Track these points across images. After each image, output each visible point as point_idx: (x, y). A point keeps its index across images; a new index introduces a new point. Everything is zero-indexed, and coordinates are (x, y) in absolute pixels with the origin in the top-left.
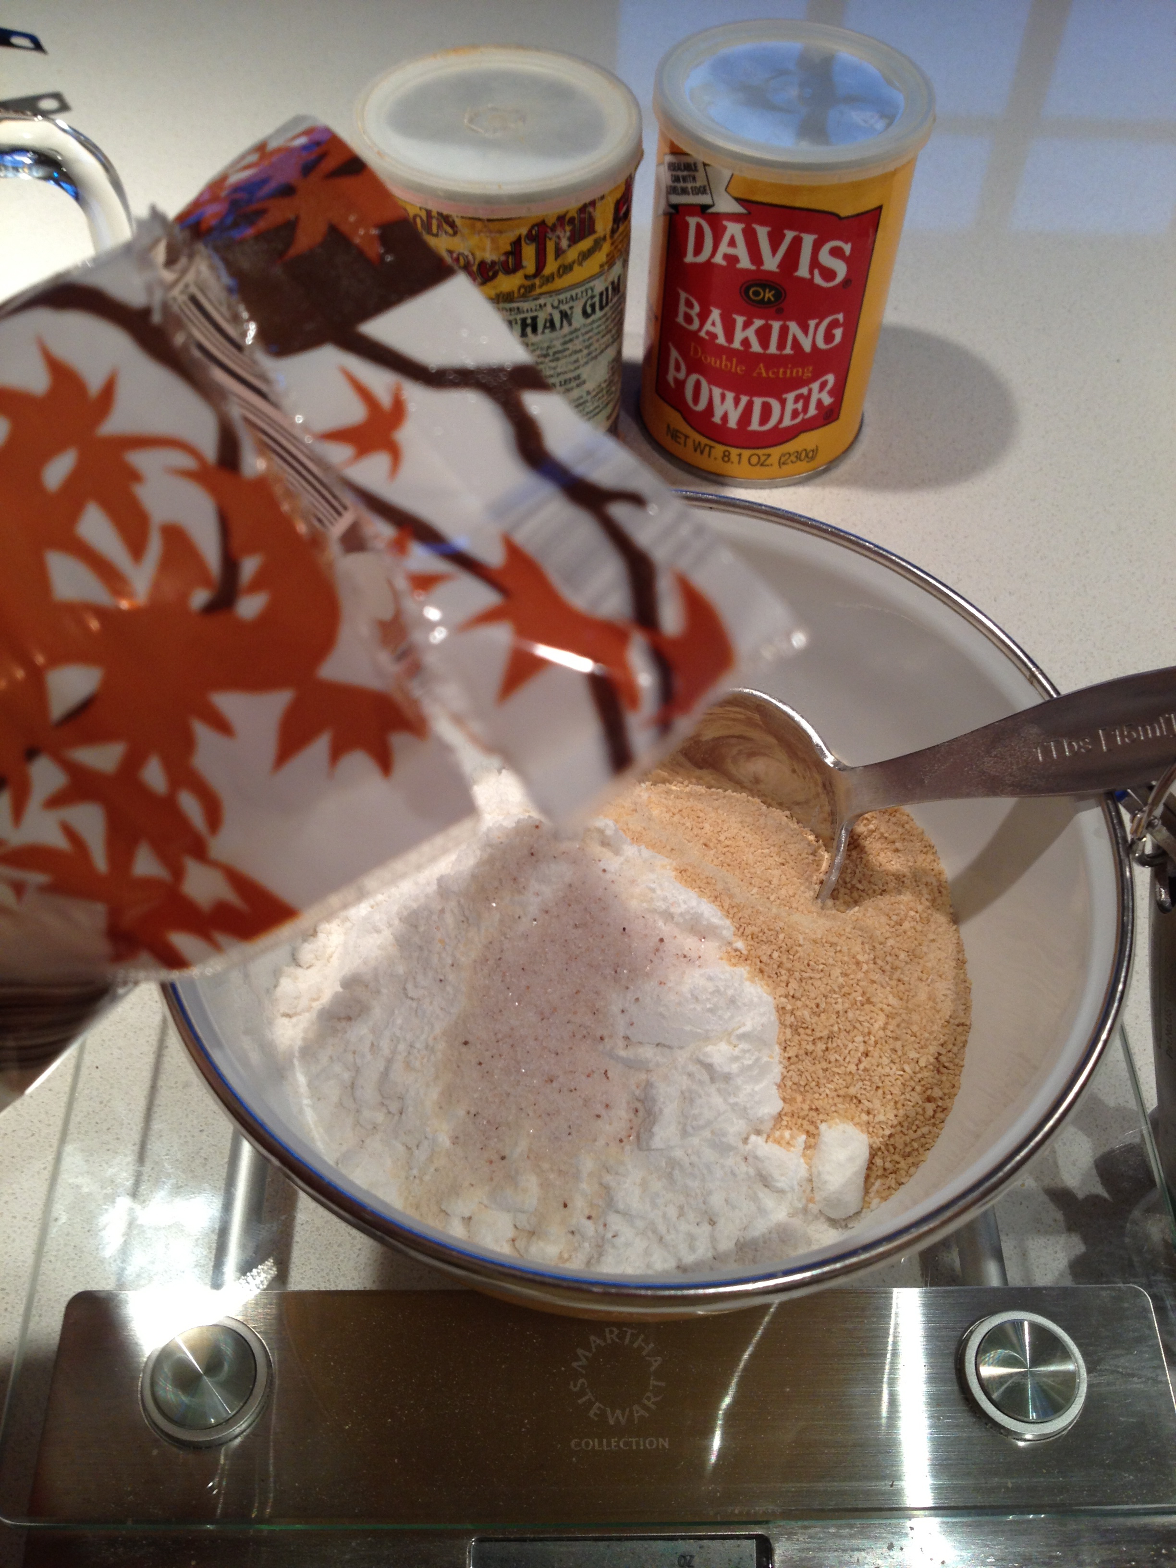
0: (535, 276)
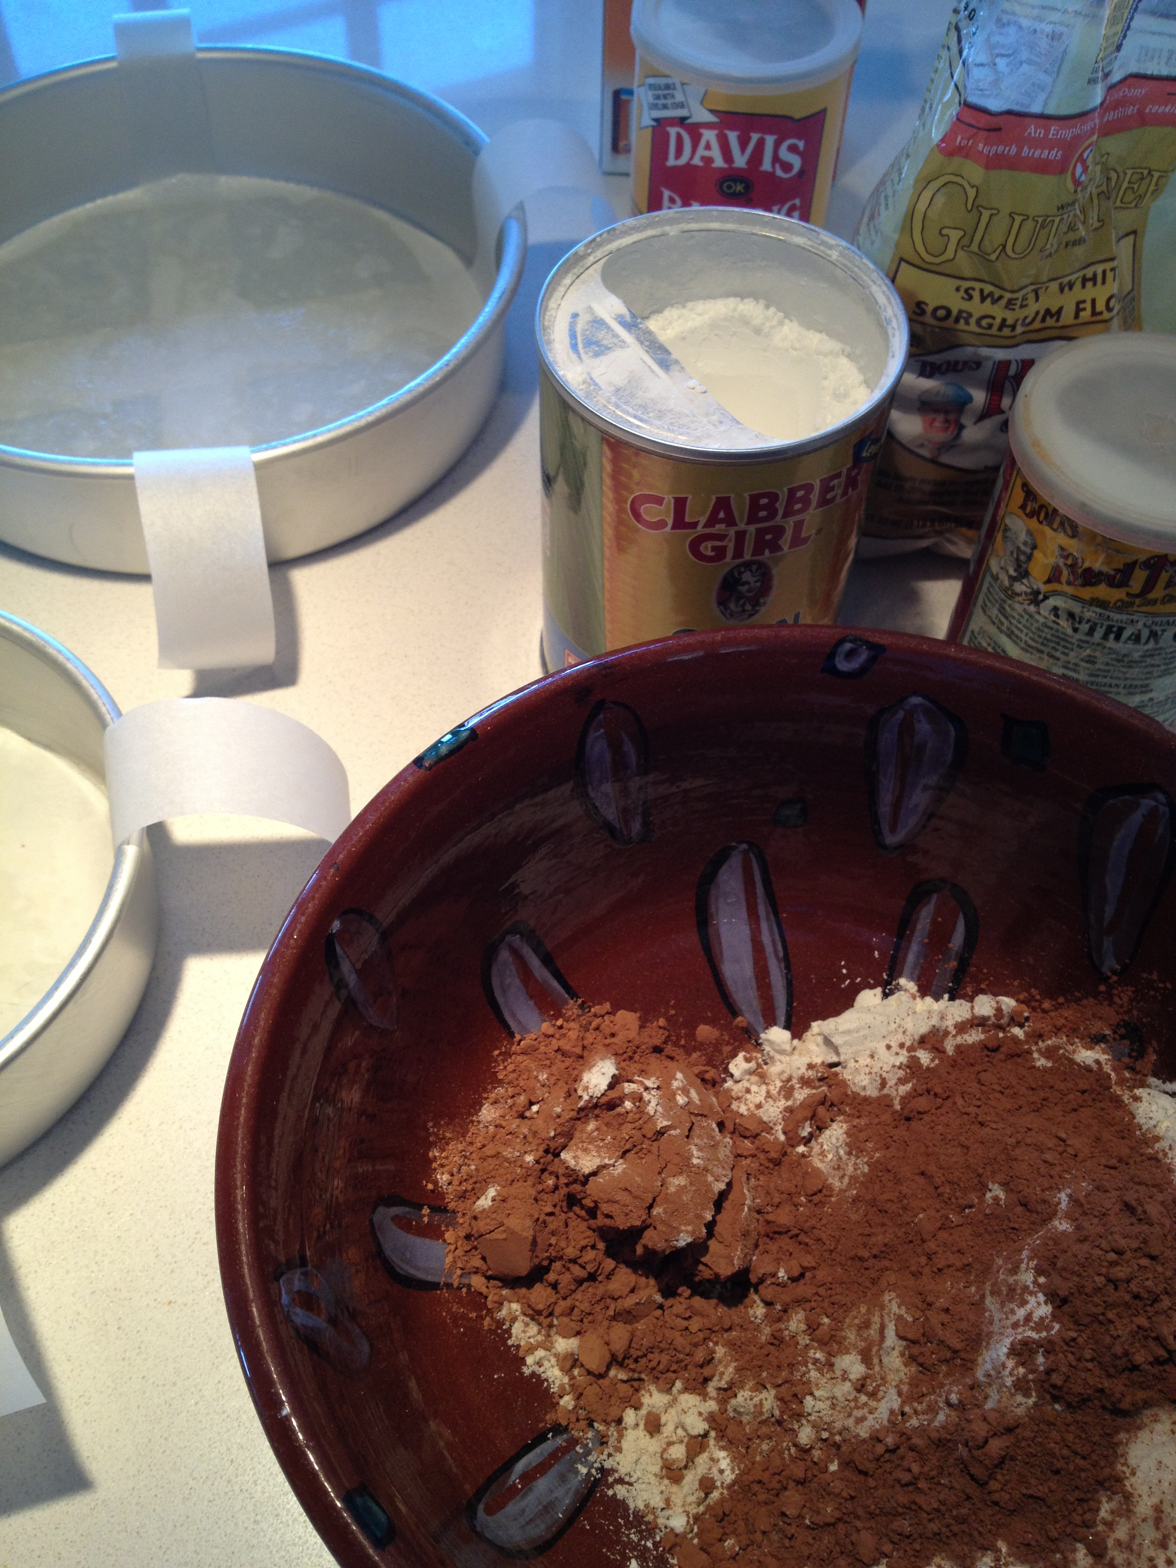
0: (1137, 596)
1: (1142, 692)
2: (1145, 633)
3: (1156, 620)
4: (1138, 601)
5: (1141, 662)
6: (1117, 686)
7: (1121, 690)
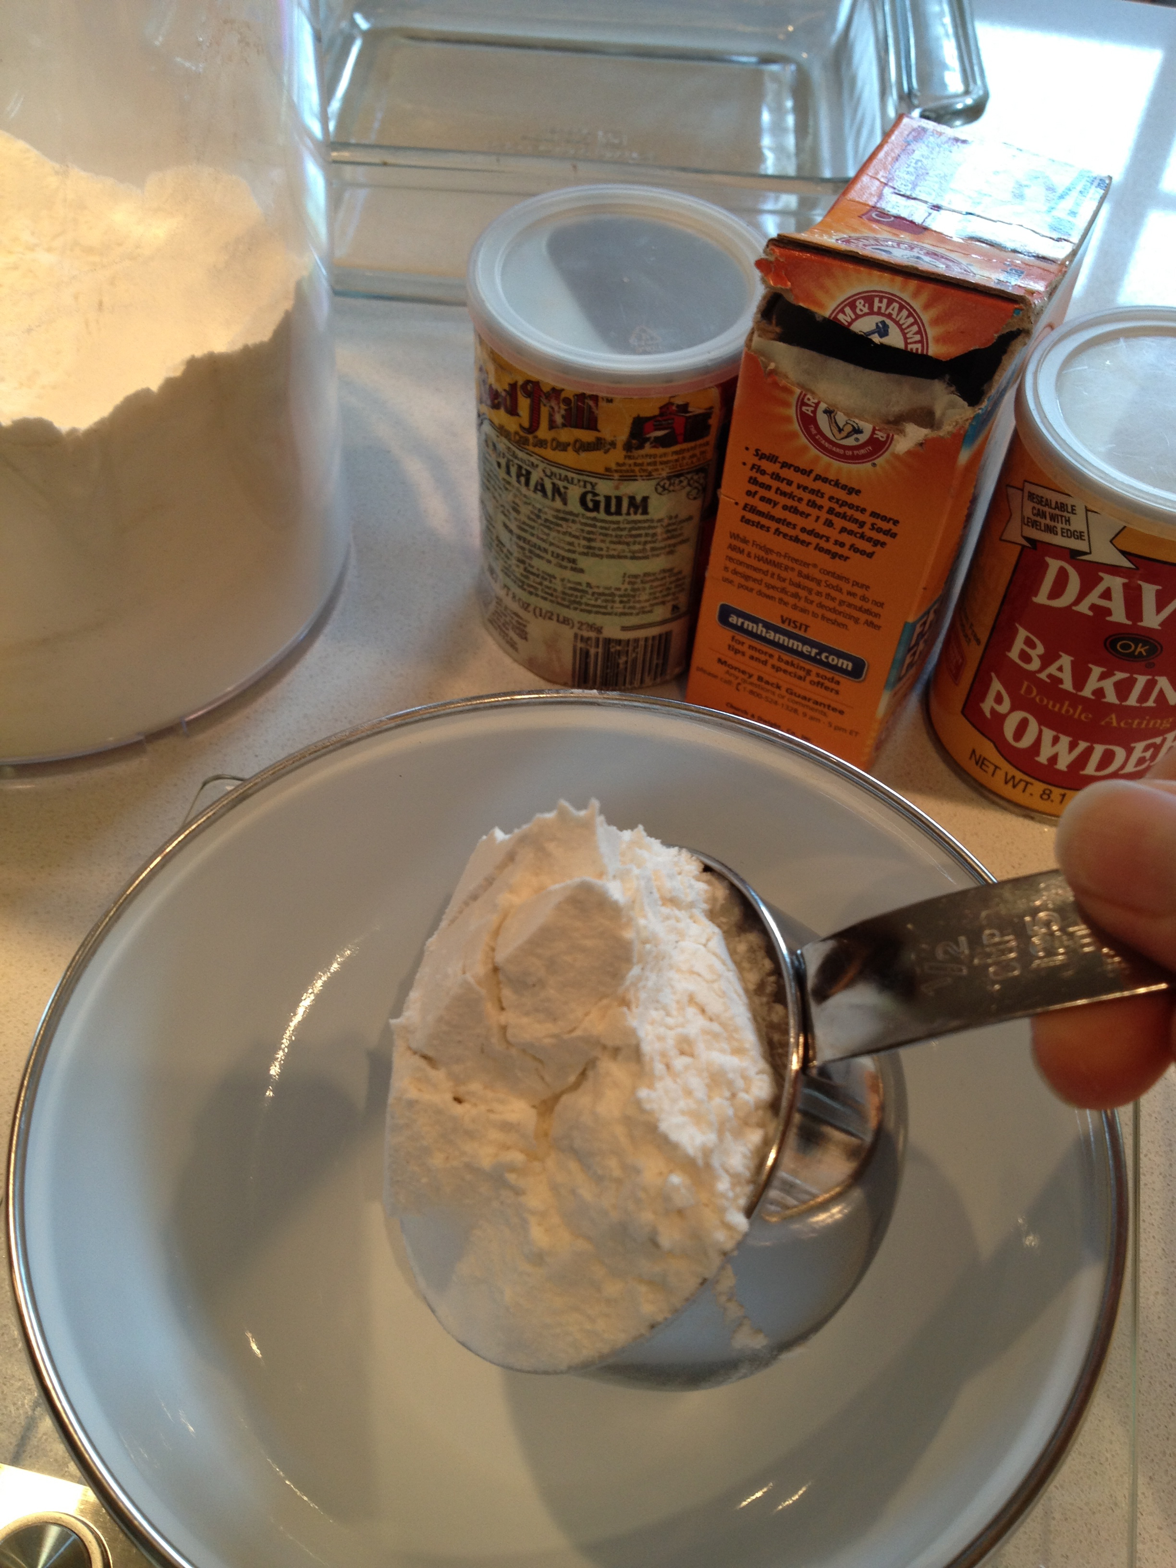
0: (528, 431)
1: (574, 569)
2: (549, 487)
3: (554, 470)
4: (530, 437)
5: (558, 525)
6: (546, 551)
7: (549, 557)
